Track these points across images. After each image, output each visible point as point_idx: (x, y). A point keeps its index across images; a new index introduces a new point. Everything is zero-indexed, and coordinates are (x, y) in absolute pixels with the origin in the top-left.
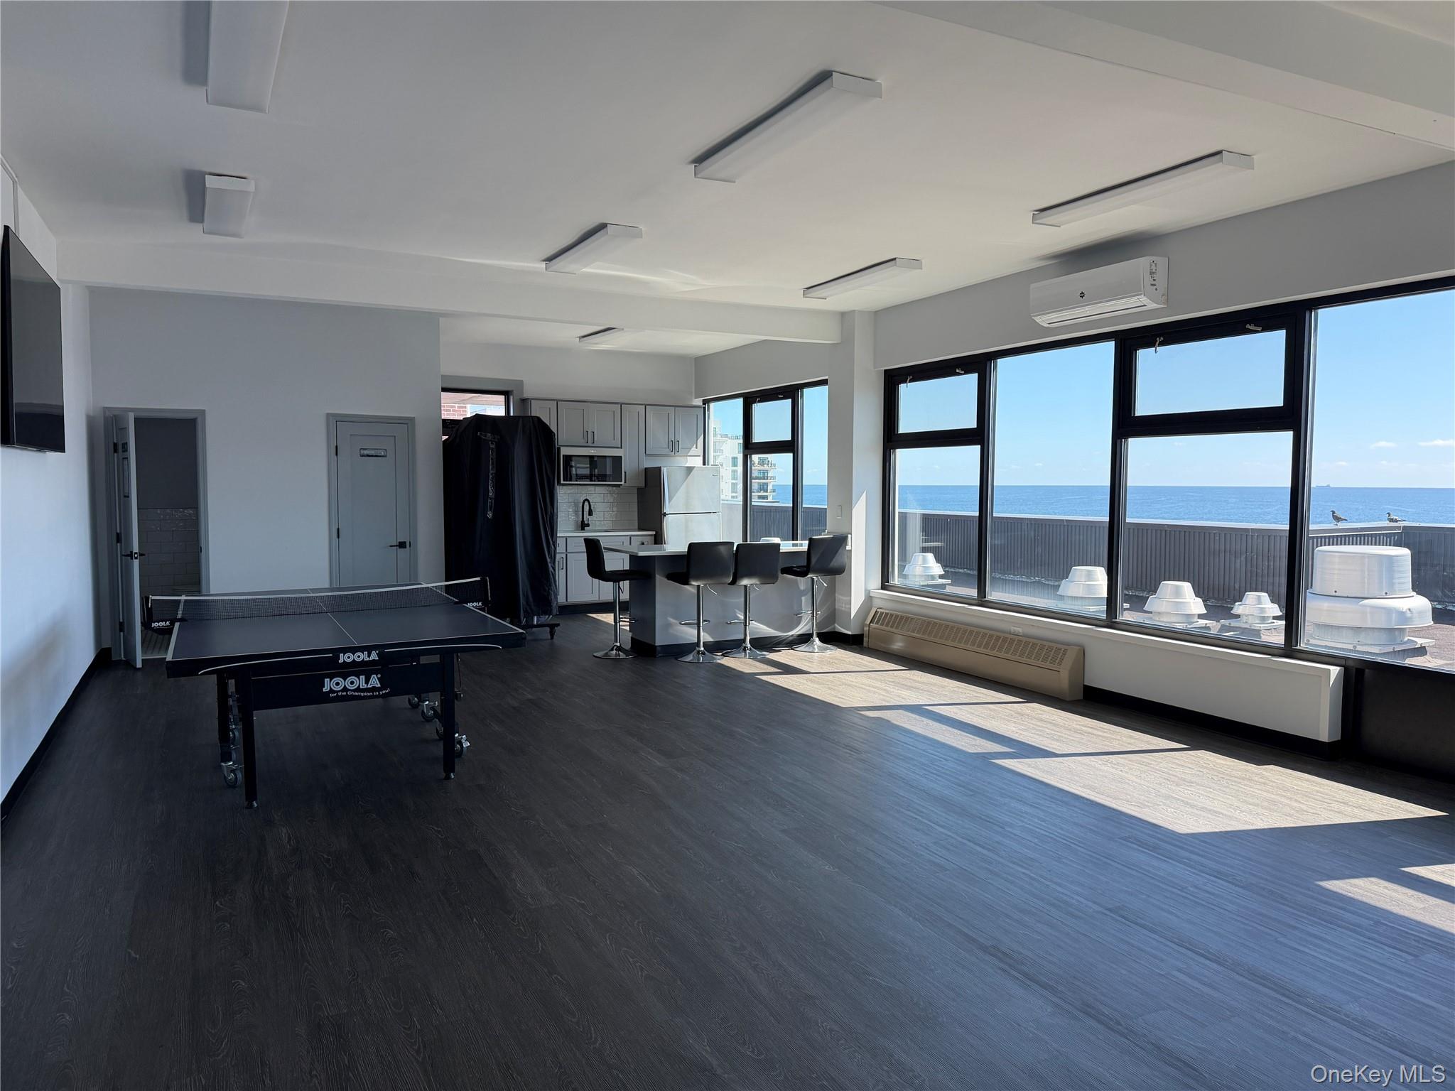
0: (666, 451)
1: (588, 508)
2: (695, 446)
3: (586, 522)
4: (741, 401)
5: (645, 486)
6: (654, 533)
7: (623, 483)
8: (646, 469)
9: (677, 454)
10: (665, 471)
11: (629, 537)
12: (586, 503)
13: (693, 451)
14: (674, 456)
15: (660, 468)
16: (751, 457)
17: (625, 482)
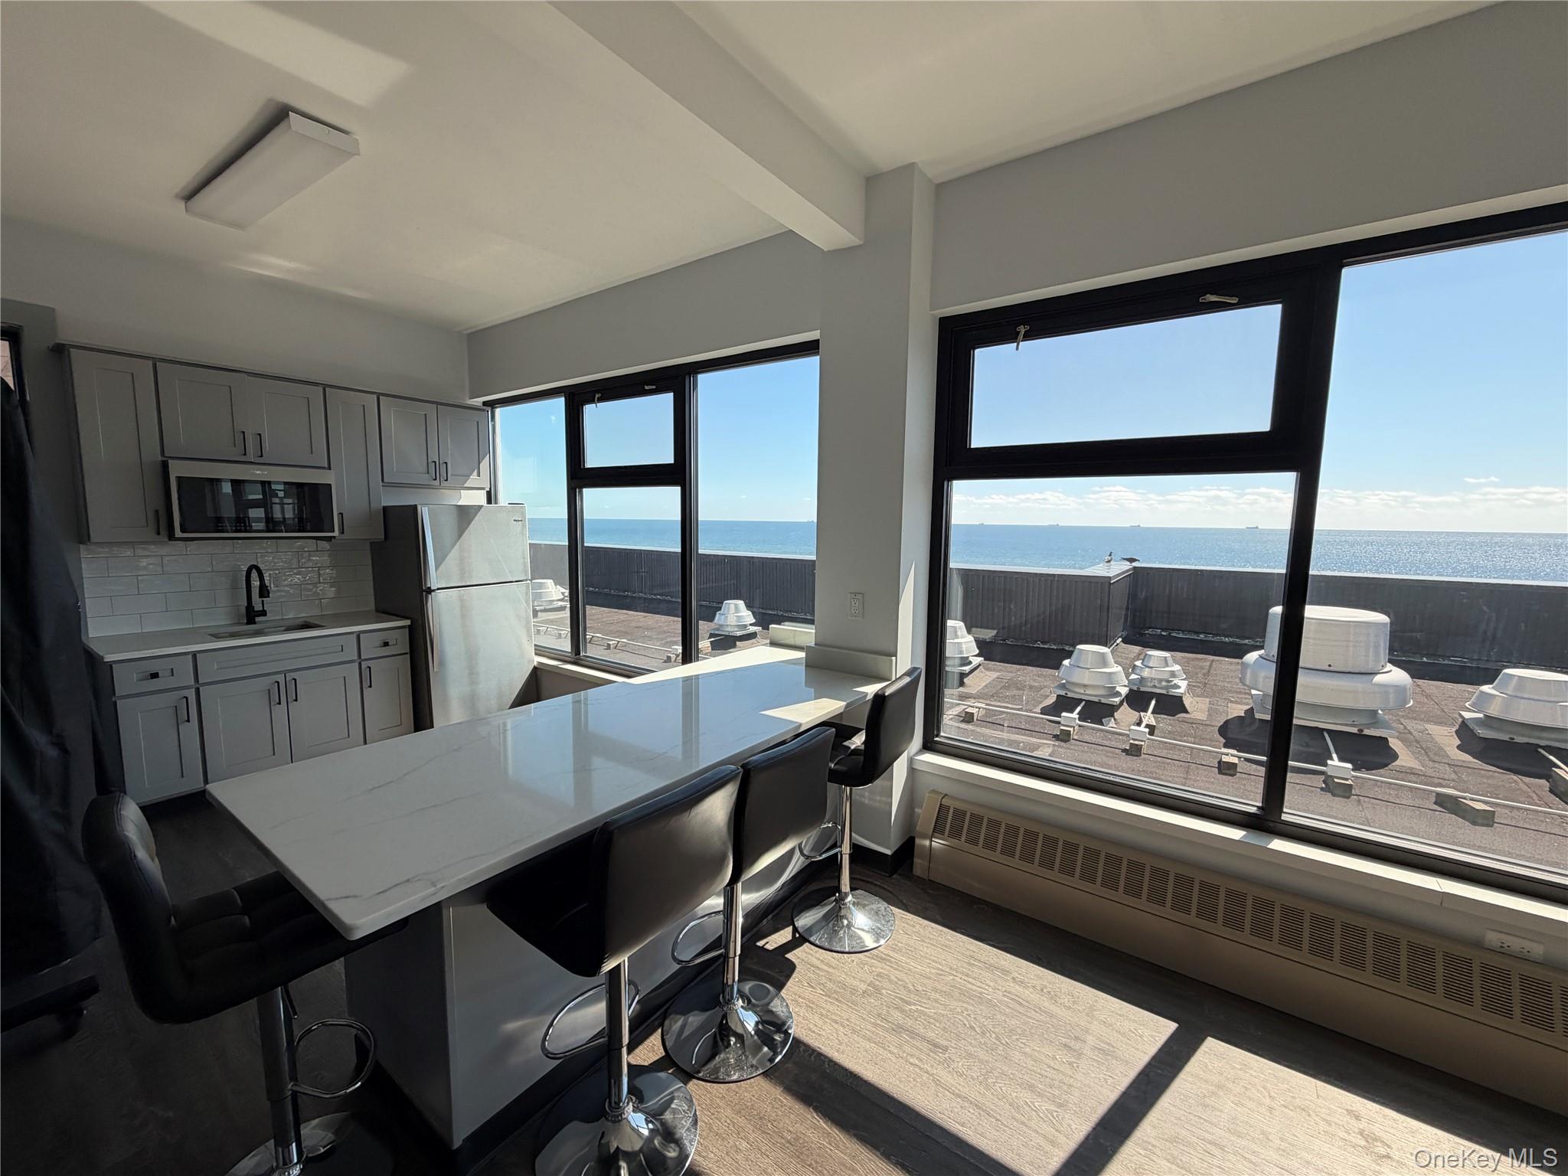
0: (424, 479)
1: (258, 583)
2: (475, 472)
3: (258, 607)
4: (560, 402)
5: (385, 538)
6: (408, 622)
7: (336, 533)
8: (385, 509)
9: (444, 484)
10: (425, 512)
11: (354, 637)
12: (254, 574)
13: (473, 480)
14: (440, 487)
15: (415, 507)
16: (581, 493)
17: (342, 532)
